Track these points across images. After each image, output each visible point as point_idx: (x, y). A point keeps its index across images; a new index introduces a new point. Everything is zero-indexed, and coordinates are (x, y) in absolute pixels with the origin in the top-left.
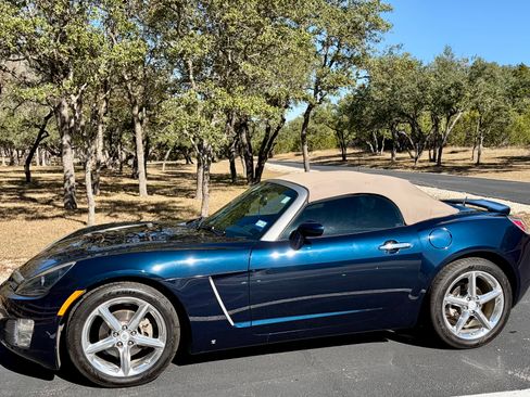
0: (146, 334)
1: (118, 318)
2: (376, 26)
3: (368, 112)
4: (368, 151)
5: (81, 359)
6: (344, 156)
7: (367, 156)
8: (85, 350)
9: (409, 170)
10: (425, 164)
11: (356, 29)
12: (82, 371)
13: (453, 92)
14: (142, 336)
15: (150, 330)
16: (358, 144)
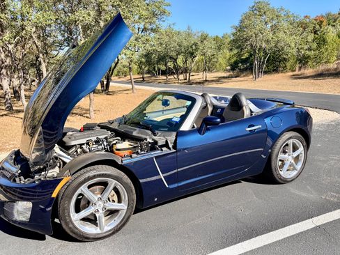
0: (114, 201)
1: (93, 192)
2: (164, 13)
3: (154, 57)
4: (154, 75)
5: (71, 226)
6: (143, 78)
7: (153, 78)
8: (73, 219)
9: (177, 84)
10: (183, 81)
11: (154, 15)
12: (71, 234)
13: (194, 47)
14: (111, 203)
15: (115, 198)
16: (149, 72)
